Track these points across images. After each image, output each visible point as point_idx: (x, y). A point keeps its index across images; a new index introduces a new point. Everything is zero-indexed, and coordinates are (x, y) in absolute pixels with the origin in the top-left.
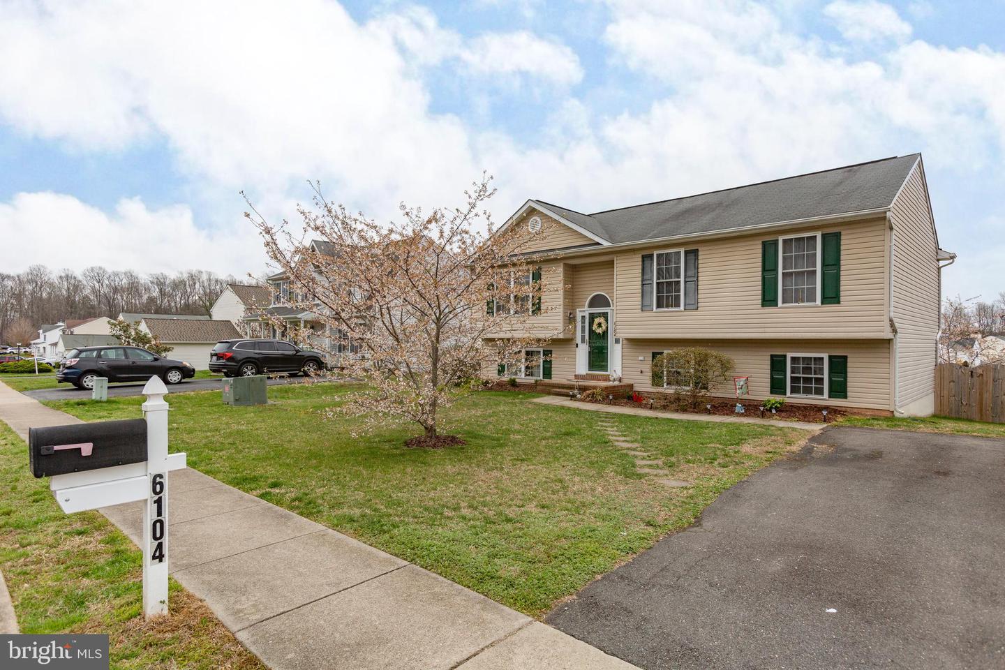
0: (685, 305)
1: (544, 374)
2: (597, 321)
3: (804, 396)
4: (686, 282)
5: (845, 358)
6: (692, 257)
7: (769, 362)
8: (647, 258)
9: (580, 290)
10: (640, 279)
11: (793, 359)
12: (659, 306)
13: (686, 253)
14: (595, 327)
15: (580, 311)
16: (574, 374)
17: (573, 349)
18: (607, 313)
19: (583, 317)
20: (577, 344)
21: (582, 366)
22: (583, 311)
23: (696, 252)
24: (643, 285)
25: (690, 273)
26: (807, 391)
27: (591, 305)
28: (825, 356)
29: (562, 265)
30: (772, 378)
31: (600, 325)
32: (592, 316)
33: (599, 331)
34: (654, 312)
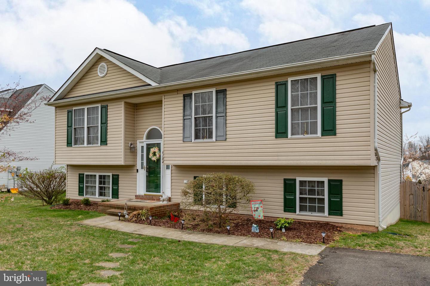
0: (216, 137)
1: (113, 195)
2: (152, 150)
3: (309, 213)
4: (217, 117)
5: (341, 181)
6: (221, 96)
7: (282, 185)
8: (187, 97)
9: (140, 124)
10: (182, 115)
11: (301, 183)
12: (197, 137)
13: (217, 92)
14: (151, 155)
15: (140, 142)
16: (135, 194)
17: (135, 174)
18: (160, 143)
19: (142, 147)
20: (137, 170)
21: (141, 188)
22: (142, 143)
23: (224, 92)
24: (184, 120)
25: (221, 109)
26: (312, 209)
27: (149, 137)
28: (326, 180)
29: (123, 103)
30: (285, 199)
31: (154, 154)
32: (149, 147)
33: (154, 159)
34: (193, 143)
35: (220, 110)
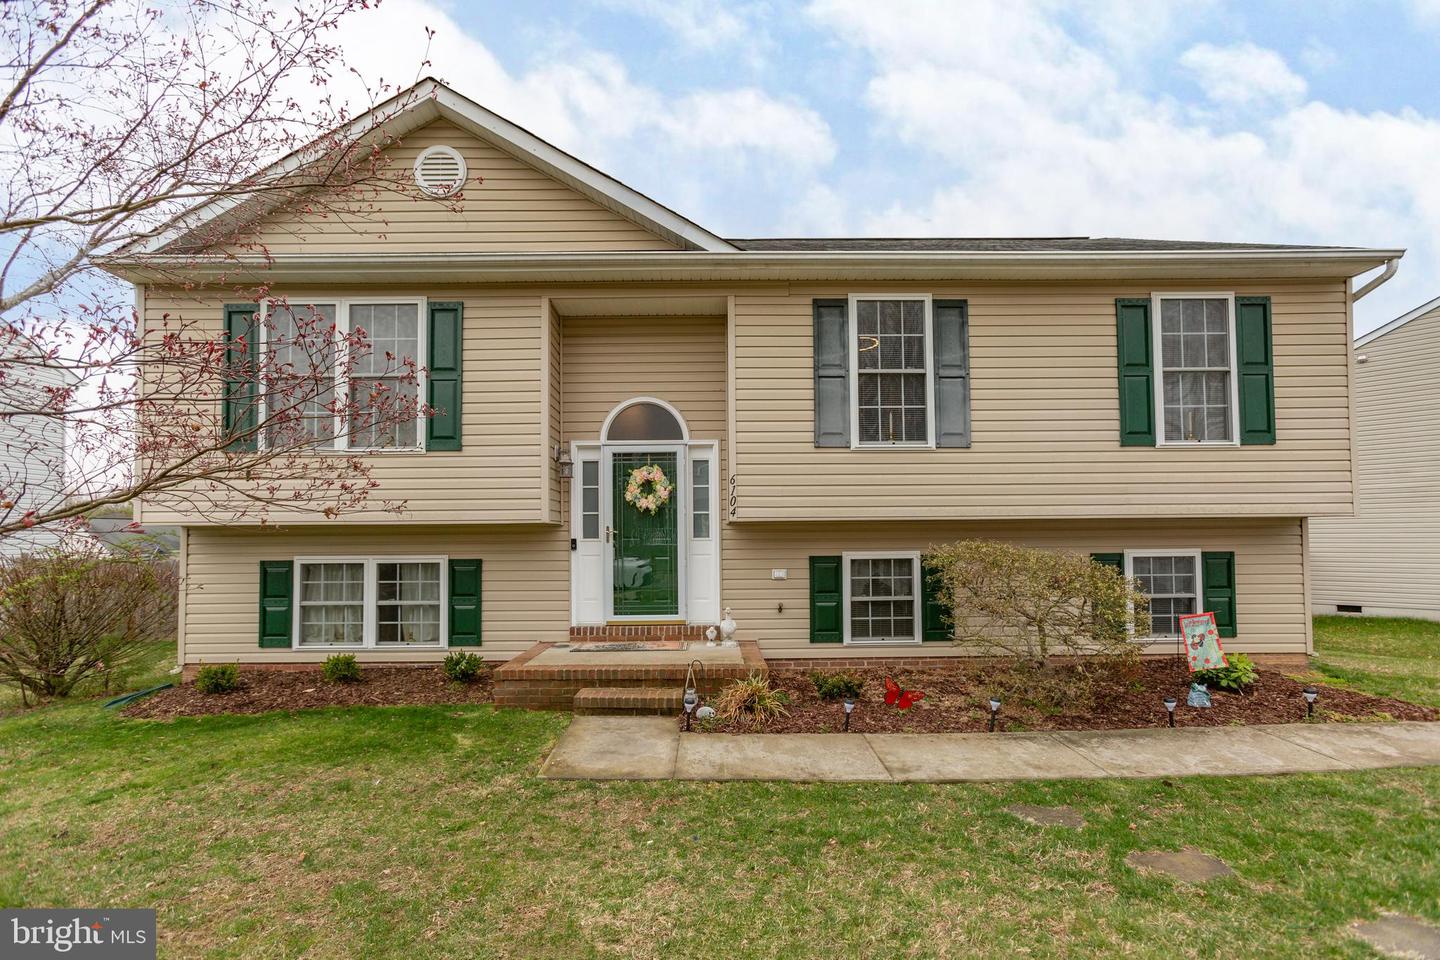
0: (938, 436)
1: (452, 632)
2: (638, 476)
4: (938, 377)
6: (952, 317)
8: (828, 309)
9: (582, 388)
10: (810, 362)
12: (867, 434)
13: (939, 305)
14: (632, 493)
15: (580, 448)
16: (565, 625)
17: (563, 555)
18: (675, 454)
19: (591, 468)
20: (574, 542)
21: (590, 603)
22: (598, 449)
23: (961, 306)
24: (818, 378)
25: (952, 356)
27: (613, 434)
28: (1196, 553)
31: (648, 487)
32: (624, 465)
33: (649, 503)
34: (854, 452)
35: (948, 358)
